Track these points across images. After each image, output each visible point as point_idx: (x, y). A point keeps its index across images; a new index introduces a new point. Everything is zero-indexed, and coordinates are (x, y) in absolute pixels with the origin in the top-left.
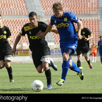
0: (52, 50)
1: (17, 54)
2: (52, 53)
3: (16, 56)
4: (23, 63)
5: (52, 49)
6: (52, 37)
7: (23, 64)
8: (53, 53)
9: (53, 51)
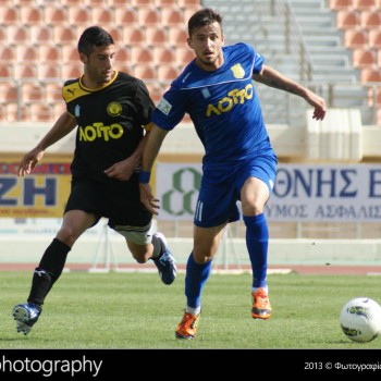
0: (344, 173)
1: (51, 201)
2: (343, 194)
3: (35, 213)
4: (93, 270)
5: (339, 167)
6: (342, 63)
7: (98, 279)
8: (353, 194)
9: (348, 182)
